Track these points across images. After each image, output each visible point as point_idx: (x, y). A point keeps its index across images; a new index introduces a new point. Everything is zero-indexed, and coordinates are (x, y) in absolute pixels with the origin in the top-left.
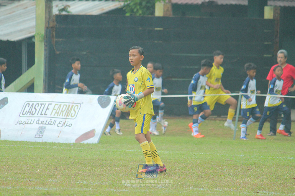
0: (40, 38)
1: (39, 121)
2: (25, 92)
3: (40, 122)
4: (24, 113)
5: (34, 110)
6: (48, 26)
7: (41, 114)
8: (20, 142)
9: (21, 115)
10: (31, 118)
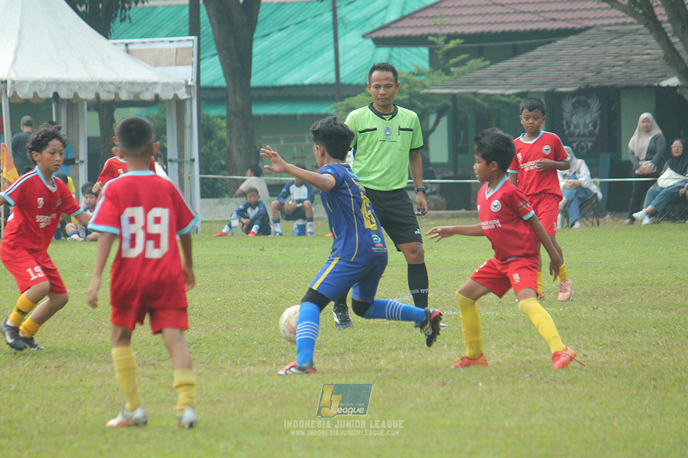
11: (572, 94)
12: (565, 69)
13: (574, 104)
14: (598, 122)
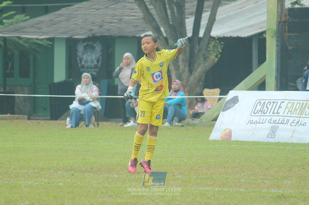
0: (272, 34)
1: (271, 120)
2: (256, 90)
3: (272, 122)
4: (255, 112)
5: (265, 108)
6: (280, 20)
7: (273, 113)
8: (252, 142)
9: (253, 114)
10: (262, 118)
11: (84, 40)
12: (79, 23)
13: (85, 47)
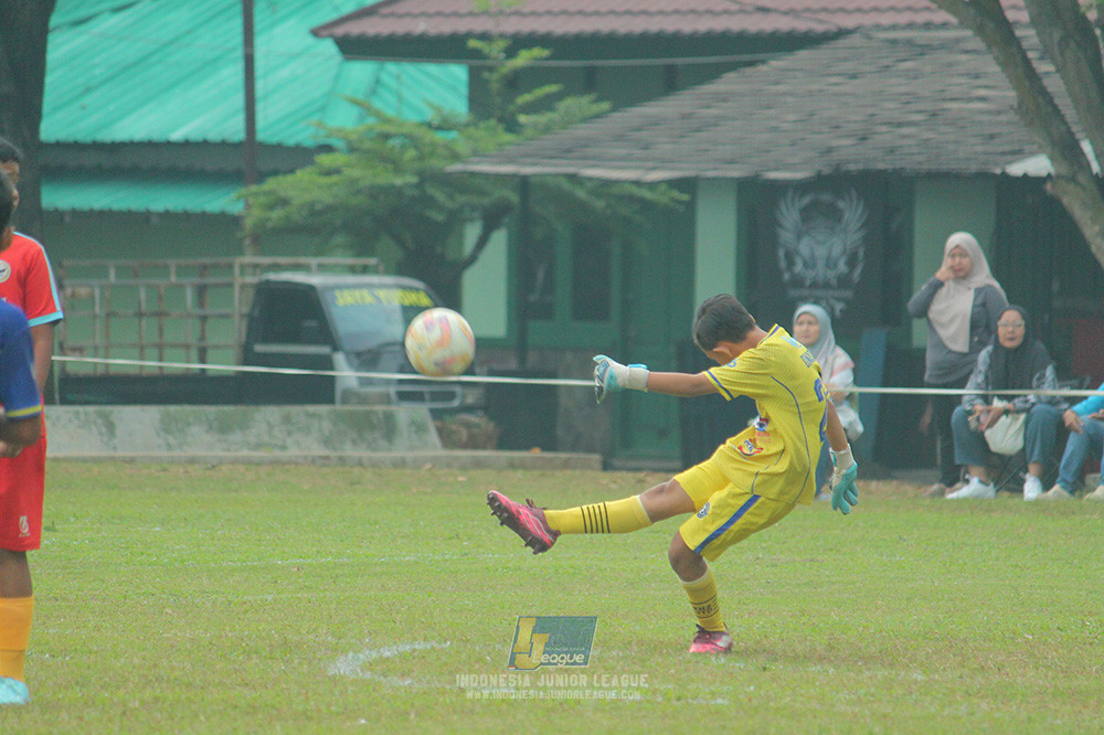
11: (801, 187)
12: (785, 126)
13: (804, 211)
14: (861, 254)
